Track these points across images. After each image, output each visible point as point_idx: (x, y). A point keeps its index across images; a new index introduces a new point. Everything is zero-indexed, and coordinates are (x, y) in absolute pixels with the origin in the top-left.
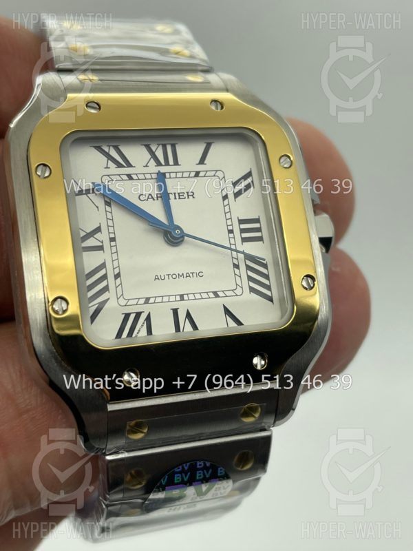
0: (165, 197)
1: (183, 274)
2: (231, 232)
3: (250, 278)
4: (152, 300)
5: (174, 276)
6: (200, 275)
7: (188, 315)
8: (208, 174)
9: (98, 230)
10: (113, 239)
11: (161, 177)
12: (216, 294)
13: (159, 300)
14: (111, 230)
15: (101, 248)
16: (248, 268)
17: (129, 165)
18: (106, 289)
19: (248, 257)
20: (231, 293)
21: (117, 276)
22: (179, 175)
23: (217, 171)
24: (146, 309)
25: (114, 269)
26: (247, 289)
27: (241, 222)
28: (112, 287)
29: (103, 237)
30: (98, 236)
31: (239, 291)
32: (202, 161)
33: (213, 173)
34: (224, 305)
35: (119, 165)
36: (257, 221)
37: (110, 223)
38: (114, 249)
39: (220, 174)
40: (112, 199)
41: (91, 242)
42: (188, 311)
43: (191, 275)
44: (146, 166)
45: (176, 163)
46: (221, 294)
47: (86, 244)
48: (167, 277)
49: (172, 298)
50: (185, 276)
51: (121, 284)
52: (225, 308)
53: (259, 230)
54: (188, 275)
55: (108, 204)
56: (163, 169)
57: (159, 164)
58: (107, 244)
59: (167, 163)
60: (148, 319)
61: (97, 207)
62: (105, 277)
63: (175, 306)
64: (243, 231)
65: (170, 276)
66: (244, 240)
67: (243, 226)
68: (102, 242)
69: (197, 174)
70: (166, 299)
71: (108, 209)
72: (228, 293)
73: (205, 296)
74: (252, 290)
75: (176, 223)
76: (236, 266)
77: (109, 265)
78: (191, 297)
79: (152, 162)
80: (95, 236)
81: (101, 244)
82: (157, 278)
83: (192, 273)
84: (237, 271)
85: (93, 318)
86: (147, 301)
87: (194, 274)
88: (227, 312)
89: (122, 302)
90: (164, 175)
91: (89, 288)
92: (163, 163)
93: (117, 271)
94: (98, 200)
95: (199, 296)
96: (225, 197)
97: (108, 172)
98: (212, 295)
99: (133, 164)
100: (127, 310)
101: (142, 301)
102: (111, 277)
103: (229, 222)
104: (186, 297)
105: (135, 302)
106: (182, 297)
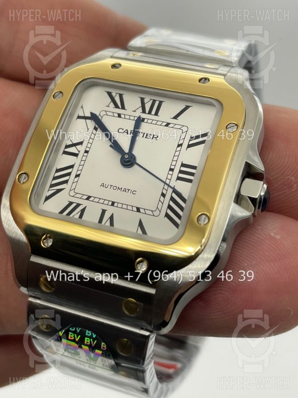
0: (135, 134)
1: (121, 188)
2: (171, 170)
3: (170, 207)
4: (91, 199)
5: (115, 188)
6: (134, 192)
7: (111, 218)
8: (176, 126)
9: (81, 143)
10: (86, 152)
11: (139, 121)
12: (138, 210)
13: (96, 200)
14: (89, 145)
15: (76, 155)
16: (172, 199)
17: (123, 108)
18: (66, 182)
19: (175, 191)
20: (150, 213)
21: (78, 176)
22: (154, 122)
23: (183, 126)
24: (85, 203)
25: (78, 170)
26: (163, 214)
27: (183, 165)
28: (70, 182)
29: (81, 148)
30: (79, 147)
31: (156, 213)
32: (176, 117)
33: (179, 127)
35: (116, 106)
36: (196, 168)
37: (91, 141)
38: (84, 158)
39: (185, 129)
40: (100, 125)
41: (72, 150)
42: (113, 215)
43: (127, 190)
44: (134, 111)
45: (156, 114)
46: (142, 210)
47: (68, 150)
48: (110, 186)
49: (106, 202)
50: (122, 190)
51: (77, 181)
52: (140, 221)
53: (193, 175)
54: (125, 190)
55: (96, 129)
56: (143, 116)
57: (144, 111)
58: (81, 154)
60: (83, 211)
61: (88, 129)
62: (69, 174)
63: (105, 207)
64: (181, 172)
65: (112, 187)
66: (179, 178)
67: (183, 169)
68: (79, 152)
69: (167, 125)
70: (101, 201)
71: (94, 131)
72: (147, 212)
73: (130, 208)
74: (167, 215)
75: (134, 152)
76: (163, 195)
77: (76, 167)
78: (120, 205)
79: (140, 110)
80: (77, 147)
81: (78, 153)
82: (103, 185)
84: (162, 198)
85: (47, 198)
86: (88, 198)
87: (130, 191)
88: (141, 224)
89: (72, 193)
90: (143, 120)
91: (55, 178)
92: (147, 112)
93: (79, 173)
94: (91, 124)
95: (125, 207)
96: (180, 145)
97: (107, 109)
98: (135, 209)
99: (126, 108)
100: (72, 200)
101: (85, 197)
102: (73, 175)
103: (174, 163)
104: (116, 204)
105: (80, 196)
106: (113, 204)
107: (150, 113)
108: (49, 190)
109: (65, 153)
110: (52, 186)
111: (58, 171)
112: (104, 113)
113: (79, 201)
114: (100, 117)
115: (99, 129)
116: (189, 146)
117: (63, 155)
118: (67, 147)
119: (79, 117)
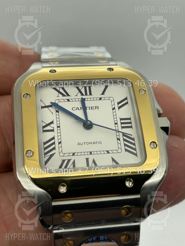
0: (84, 108)
1: (92, 142)
3: (125, 145)
4: (76, 154)
5: (87, 143)
6: (100, 143)
8: (106, 99)
9: (52, 123)
10: (59, 127)
11: (83, 101)
12: (108, 152)
13: (79, 154)
14: (58, 122)
15: (53, 130)
17: (68, 95)
18: (54, 148)
19: (124, 134)
20: (116, 152)
21: (60, 143)
22: (92, 99)
23: (110, 97)
24: (73, 158)
25: (58, 140)
26: (124, 150)
27: (121, 119)
28: (57, 148)
29: (54, 126)
30: (51, 125)
31: (120, 151)
32: (103, 93)
33: (108, 98)
34: (112, 157)
35: (64, 95)
36: (130, 119)
37: (58, 120)
38: (59, 131)
39: (112, 99)
41: (48, 128)
42: (94, 160)
43: (96, 143)
44: (76, 96)
45: (90, 94)
46: (110, 152)
47: (45, 129)
48: (84, 144)
49: (86, 153)
50: (93, 143)
51: (61, 146)
53: (130, 123)
54: (94, 143)
55: (57, 111)
56: (84, 97)
57: (82, 94)
58: (55, 129)
61: (52, 113)
62: (54, 143)
63: (87, 157)
64: (122, 123)
65: (85, 143)
66: (122, 127)
67: (122, 121)
68: (53, 128)
69: (100, 99)
70: (83, 154)
71: (57, 113)
72: (114, 152)
73: (102, 152)
74: (126, 150)
76: (118, 139)
77: (56, 138)
78: (96, 153)
79: (79, 94)
80: (50, 125)
81: (53, 129)
82: (79, 144)
83: (96, 142)
84: (119, 142)
85: (46, 162)
86: (74, 154)
87: (97, 143)
89: (61, 154)
90: (85, 99)
91: (45, 149)
92: (84, 94)
93: (60, 141)
94: (53, 110)
95: (99, 152)
96: (114, 109)
97: (58, 98)
98: (106, 152)
99: (70, 95)
100: (64, 158)
101: (71, 154)
102: (57, 143)
103: (115, 119)
104: (93, 153)
105: (68, 155)
106: (91, 153)
107: (86, 94)
108: (45, 157)
109: (44, 131)
110: (45, 154)
111: (45, 143)
112: (58, 101)
113: (69, 158)
116: (119, 108)
117: (44, 133)
118: (44, 127)
119: (42, 107)
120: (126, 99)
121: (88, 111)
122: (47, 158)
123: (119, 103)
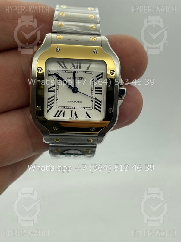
0: (74, 78)
2: (92, 91)
3: (95, 105)
4: (66, 108)
5: (73, 102)
6: (81, 102)
7: (75, 113)
8: (89, 72)
10: (57, 89)
11: (74, 73)
12: (84, 108)
13: (68, 108)
14: (57, 86)
15: (54, 91)
16: (95, 102)
17: (66, 68)
18: (54, 103)
19: (96, 98)
20: (89, 108)
21: (57, 100)
22: (80, 72)
23: (92, 72)
24: (64, 110)
26: (94, 108)
27: (96, 88)
28: (55, 103)
29: (55, 88)
30: (53, 88)
31: (91, 108)
32: (88, 68)
35: (63, 68)
36: (101, 88)
38: (57, 92)
40: (59, 78)
41: (51, 89)
44: (71, 68)
45: (80, 68)
46: (86, 108)
47: (49, 90)
48: (71, 101)
49: (72, 108)
51: (58, 102)
52: (86, 112)
53: (101, 91)
54: (77, 102)
56: (75, 70)
57: (75, 68)
58: (55, 91)
59: (77, 68)
60: (64, 113)
61: (55, 79)
63: (72, 110)
64: (96, 91)
66: (96, 94)
67: (96, 89)
69: (86, 72)
70: (70, 108)
73: (81, 108)
74: (95, 108)
75: (76, 86)
76: (92, 101)
77: (55, 96)
78: (77, 108)
79: (73, 67)
82: (68, 101)
84: (92, 102)
85: (48, 111)
87: (79, 102)
88: (87, 113)
89: (57, 107)
90: (76, 72)
91: (48, 102)
92: (76, 68)
93: (57, 98)
94: (55, 77)
95: (79, 108)
97: (59, 69)
98: (83, 108)
99: (67, 68)
100: (59, 109)
101: (63, 107)
102: (55, 100)
103: (92, 88)
104: (75, 108)
105: (61, 107)
106: (74, 108)
109: (49, 91)
110: (48, 106)
111: (48, 99)
112: (59, 71)
113: (61, 109)
114: (58, 74)
115: (59, 79)
118: (49, 89)
119: (49, 75)
120: (102, 74)
121: (76, 80)
122: (49, 108)
123: (96, 77)
